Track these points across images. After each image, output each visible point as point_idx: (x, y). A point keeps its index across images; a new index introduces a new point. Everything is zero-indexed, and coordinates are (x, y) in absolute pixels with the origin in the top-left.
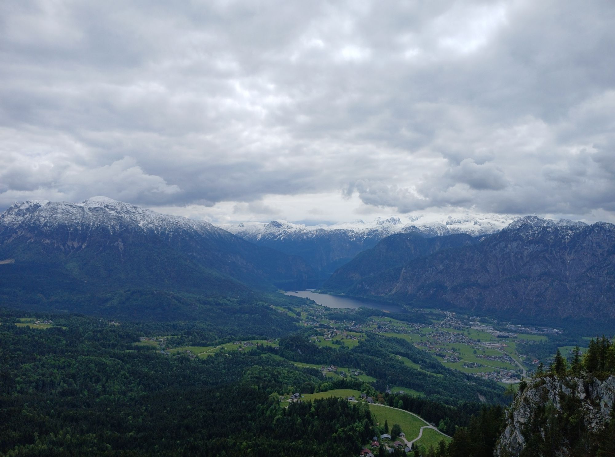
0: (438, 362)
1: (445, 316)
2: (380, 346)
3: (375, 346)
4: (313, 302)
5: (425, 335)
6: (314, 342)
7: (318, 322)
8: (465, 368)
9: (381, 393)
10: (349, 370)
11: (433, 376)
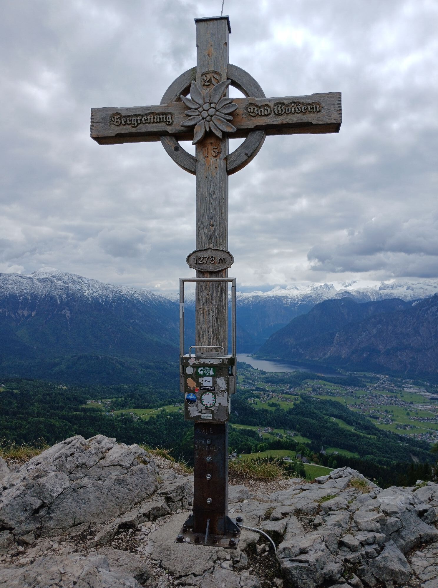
0: (372, 424)
1: (379, 379)
2: (315, 409)
3: (310, 409)
4: (250, 366)
5: (359, 398)
6: (251, 404)
7: (254, 385)
8: (398, 430)
9: (315, 453)
10: (285, 432)
11: (367, 438)
